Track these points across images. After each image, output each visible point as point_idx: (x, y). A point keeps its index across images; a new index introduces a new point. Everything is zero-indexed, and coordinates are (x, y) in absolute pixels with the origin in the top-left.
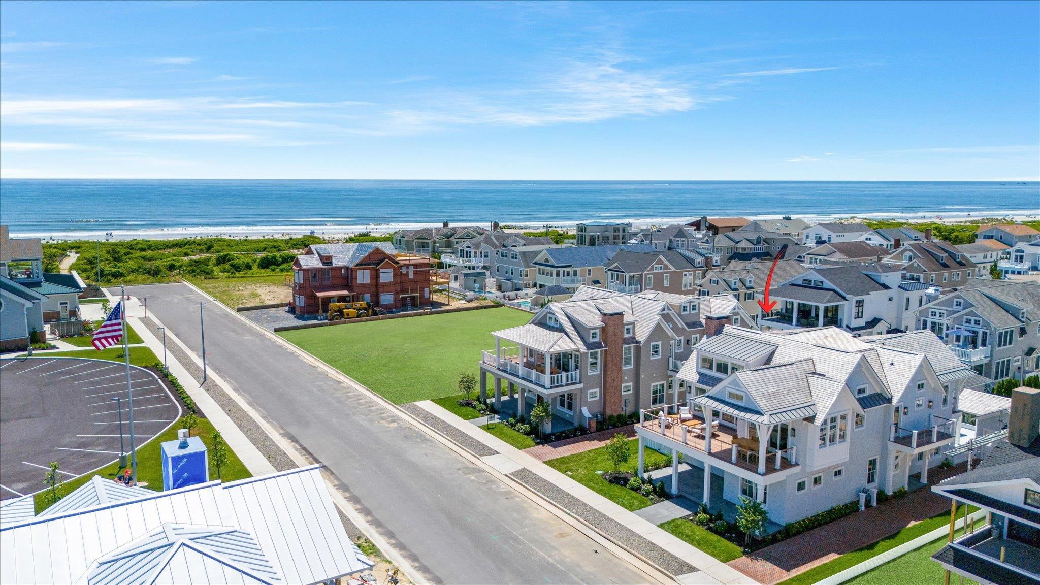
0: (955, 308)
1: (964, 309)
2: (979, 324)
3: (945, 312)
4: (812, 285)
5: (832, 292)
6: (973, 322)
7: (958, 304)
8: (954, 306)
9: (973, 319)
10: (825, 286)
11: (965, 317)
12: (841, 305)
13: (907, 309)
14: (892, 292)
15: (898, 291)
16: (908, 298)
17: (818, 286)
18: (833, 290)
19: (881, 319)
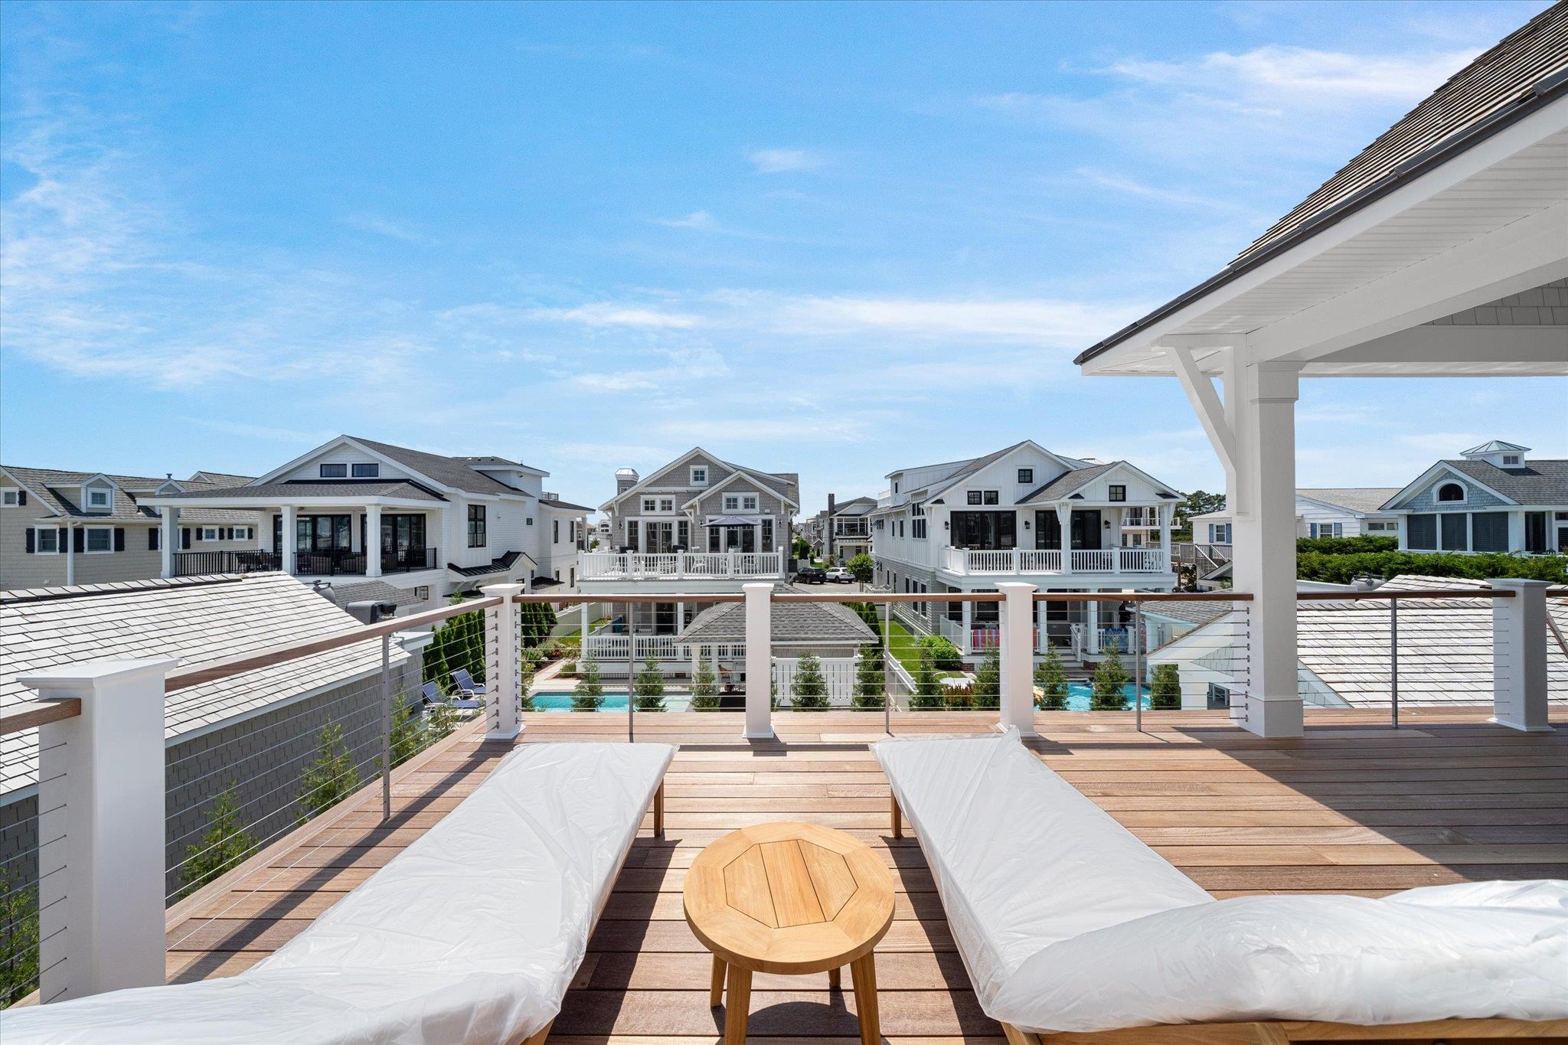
0: (694, 485)
1: (711, 485)
2: (753, 506)
3: (673, 498)
4: (349, 476)
5: (404, 484)
6: (741, 503)
7: (700, 476)
8: (692, 482)
9: (741, 497)
10: (383, 474)
11: (725, 495)
12: (432, 511)
13: (556, 541)
14: (531, 507)
15: (541, 509)
16: (557, 522)
17: (366, 476)
18: (407, 481)
19: (519, 553)
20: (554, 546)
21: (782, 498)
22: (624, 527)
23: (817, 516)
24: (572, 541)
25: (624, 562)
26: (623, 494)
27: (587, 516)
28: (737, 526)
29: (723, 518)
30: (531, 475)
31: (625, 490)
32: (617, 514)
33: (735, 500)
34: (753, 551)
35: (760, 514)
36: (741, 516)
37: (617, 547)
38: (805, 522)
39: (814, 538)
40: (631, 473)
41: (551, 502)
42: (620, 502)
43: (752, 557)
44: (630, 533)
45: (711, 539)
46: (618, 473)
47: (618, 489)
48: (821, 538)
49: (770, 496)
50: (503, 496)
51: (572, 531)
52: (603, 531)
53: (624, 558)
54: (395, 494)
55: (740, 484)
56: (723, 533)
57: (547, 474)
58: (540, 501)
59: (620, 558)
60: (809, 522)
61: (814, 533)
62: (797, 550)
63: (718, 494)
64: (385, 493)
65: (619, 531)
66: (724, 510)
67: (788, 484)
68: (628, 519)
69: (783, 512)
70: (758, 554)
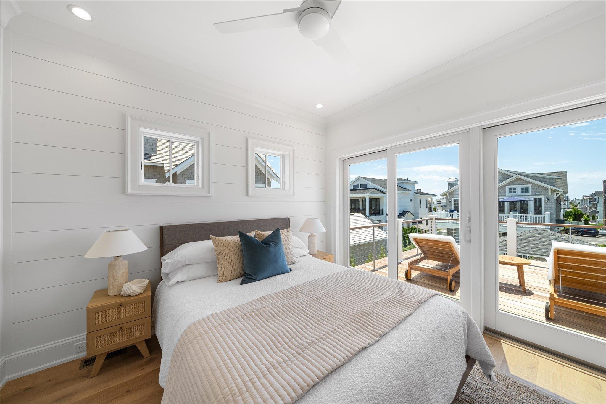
2: (527, 192)
4: (360, 188)
6: (519, 190)
9: (518, 187)
10: (368, 187)
11: (508, 187)
12: (381, 197)
13: (420, 207)
14: (411, 195)
15: (414, 195)
16: (421, 200)
17: (364, 188)
18: (374, 188)
19: (407, 211)
20: (420, 209)
21: (549, 187)
22: (452, 202)
23: (593, 194)
24: (427, 207)
25: (452, 215)
26: (451, 189)
27: (433, 197)
28: (516, 201)
29: (507, 198)
30: (411, 183)
31: (452, 187)
32: (448, 197)
33: (515, 189)
34: (527, 214)
35: (532, 195)
36: (519, 196)
37: (449, 210)
38: (581, 198)
39: (591, 208)
40: (455, 180)
41: (419, 193)
42: (450, 192)
43: (526, 216)
44: (455, 204)
45: (499, 207)
46: (449, 180)
47: (449, 187)
48: (596, 208)
49: (540, 186)
50: (403, 191)
51: (427, 203)
52: (438, 203)
53: (452, 214)
54: (372, 193)
55: (518, 181)
56: (507, 205)
57: (417, 182)
58: (414, 193)
59: (451, 214)
60: (585, 198)
61: (589, 205)
62: (571, 216)
63: (504, 186)
64: (370, 192)
65: (450, 204)
66: (507, 194)
67: (555, 178)
68: (453, 199)
69: (550, 194)
70: (531, 214)
